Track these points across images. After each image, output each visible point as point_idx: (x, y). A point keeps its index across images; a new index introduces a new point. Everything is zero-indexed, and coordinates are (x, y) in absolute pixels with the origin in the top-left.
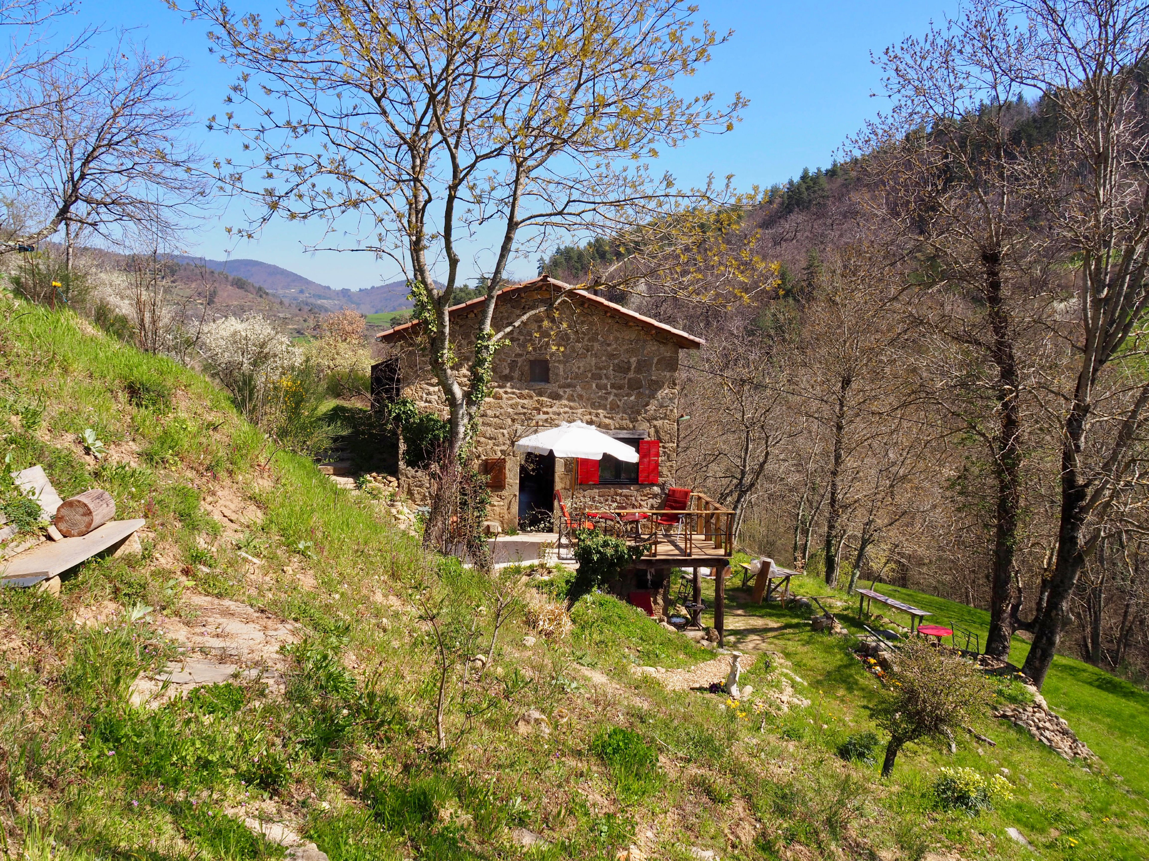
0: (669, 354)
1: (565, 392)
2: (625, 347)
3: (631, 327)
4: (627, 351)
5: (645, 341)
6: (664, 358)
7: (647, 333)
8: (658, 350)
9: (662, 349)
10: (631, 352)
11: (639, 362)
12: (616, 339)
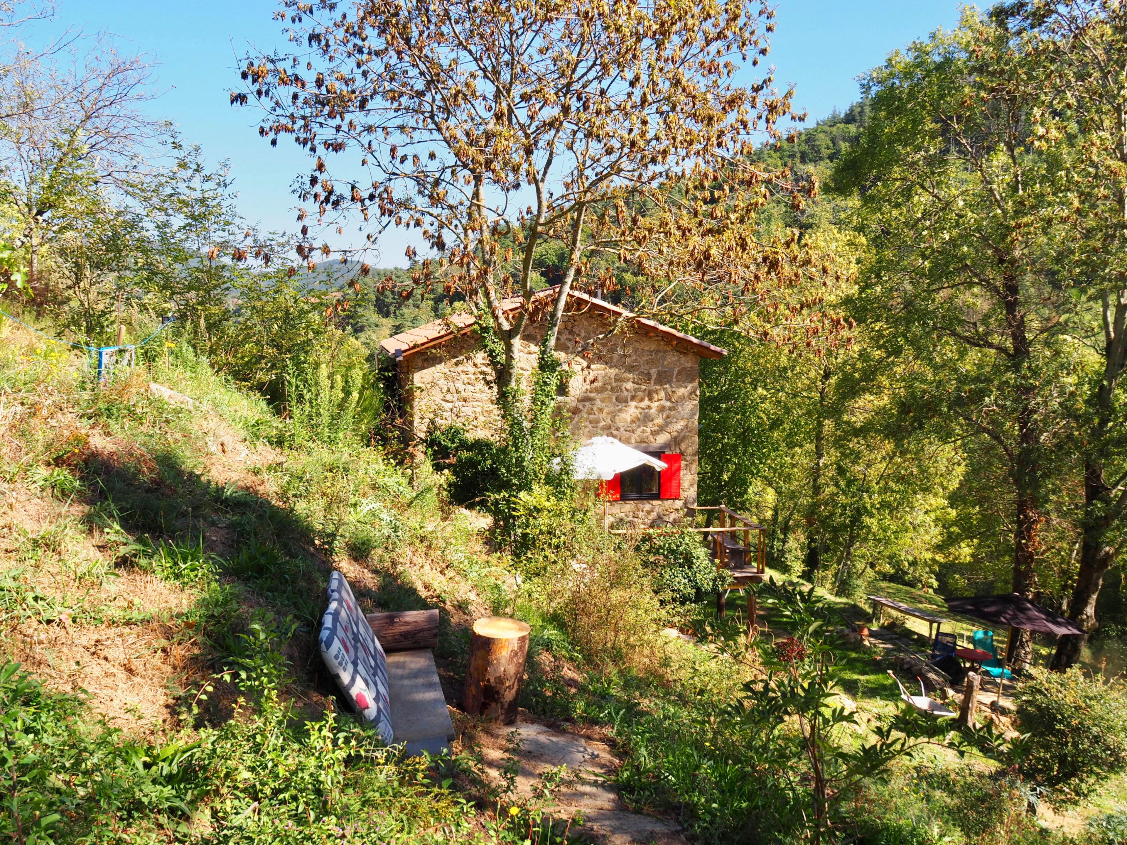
0: (689, 365)
1: (584, 406)
2: (644, 359)
3: (651, 337)
4: (648, 363)
5: (665, 352)
6: (684, 369)
7: (668, 343)
8: (679, 360)
9: (683, 359)
10: (651, 363)
11: (659, 373)
12: (636, 350)
